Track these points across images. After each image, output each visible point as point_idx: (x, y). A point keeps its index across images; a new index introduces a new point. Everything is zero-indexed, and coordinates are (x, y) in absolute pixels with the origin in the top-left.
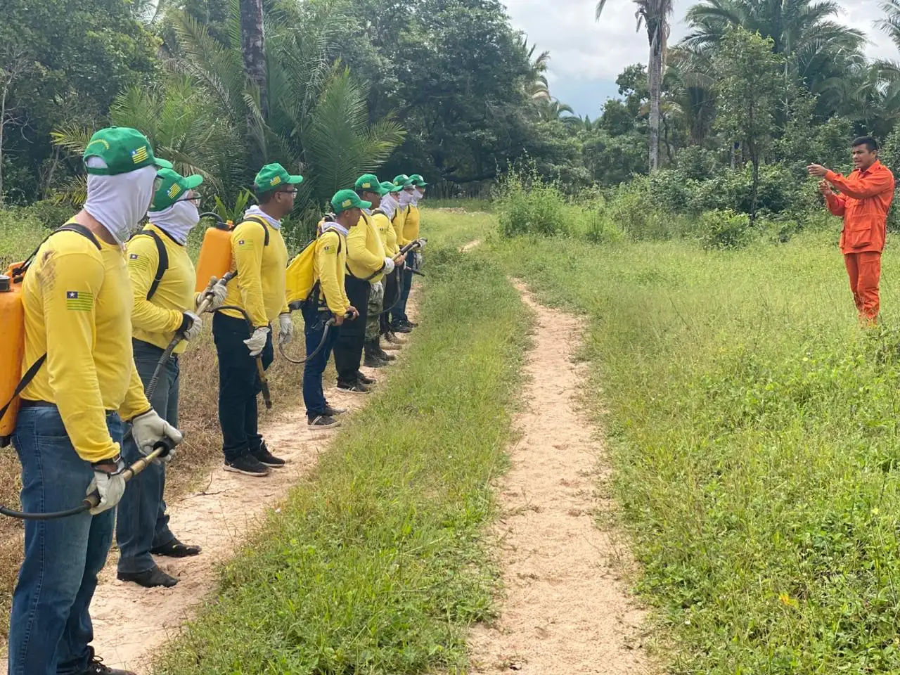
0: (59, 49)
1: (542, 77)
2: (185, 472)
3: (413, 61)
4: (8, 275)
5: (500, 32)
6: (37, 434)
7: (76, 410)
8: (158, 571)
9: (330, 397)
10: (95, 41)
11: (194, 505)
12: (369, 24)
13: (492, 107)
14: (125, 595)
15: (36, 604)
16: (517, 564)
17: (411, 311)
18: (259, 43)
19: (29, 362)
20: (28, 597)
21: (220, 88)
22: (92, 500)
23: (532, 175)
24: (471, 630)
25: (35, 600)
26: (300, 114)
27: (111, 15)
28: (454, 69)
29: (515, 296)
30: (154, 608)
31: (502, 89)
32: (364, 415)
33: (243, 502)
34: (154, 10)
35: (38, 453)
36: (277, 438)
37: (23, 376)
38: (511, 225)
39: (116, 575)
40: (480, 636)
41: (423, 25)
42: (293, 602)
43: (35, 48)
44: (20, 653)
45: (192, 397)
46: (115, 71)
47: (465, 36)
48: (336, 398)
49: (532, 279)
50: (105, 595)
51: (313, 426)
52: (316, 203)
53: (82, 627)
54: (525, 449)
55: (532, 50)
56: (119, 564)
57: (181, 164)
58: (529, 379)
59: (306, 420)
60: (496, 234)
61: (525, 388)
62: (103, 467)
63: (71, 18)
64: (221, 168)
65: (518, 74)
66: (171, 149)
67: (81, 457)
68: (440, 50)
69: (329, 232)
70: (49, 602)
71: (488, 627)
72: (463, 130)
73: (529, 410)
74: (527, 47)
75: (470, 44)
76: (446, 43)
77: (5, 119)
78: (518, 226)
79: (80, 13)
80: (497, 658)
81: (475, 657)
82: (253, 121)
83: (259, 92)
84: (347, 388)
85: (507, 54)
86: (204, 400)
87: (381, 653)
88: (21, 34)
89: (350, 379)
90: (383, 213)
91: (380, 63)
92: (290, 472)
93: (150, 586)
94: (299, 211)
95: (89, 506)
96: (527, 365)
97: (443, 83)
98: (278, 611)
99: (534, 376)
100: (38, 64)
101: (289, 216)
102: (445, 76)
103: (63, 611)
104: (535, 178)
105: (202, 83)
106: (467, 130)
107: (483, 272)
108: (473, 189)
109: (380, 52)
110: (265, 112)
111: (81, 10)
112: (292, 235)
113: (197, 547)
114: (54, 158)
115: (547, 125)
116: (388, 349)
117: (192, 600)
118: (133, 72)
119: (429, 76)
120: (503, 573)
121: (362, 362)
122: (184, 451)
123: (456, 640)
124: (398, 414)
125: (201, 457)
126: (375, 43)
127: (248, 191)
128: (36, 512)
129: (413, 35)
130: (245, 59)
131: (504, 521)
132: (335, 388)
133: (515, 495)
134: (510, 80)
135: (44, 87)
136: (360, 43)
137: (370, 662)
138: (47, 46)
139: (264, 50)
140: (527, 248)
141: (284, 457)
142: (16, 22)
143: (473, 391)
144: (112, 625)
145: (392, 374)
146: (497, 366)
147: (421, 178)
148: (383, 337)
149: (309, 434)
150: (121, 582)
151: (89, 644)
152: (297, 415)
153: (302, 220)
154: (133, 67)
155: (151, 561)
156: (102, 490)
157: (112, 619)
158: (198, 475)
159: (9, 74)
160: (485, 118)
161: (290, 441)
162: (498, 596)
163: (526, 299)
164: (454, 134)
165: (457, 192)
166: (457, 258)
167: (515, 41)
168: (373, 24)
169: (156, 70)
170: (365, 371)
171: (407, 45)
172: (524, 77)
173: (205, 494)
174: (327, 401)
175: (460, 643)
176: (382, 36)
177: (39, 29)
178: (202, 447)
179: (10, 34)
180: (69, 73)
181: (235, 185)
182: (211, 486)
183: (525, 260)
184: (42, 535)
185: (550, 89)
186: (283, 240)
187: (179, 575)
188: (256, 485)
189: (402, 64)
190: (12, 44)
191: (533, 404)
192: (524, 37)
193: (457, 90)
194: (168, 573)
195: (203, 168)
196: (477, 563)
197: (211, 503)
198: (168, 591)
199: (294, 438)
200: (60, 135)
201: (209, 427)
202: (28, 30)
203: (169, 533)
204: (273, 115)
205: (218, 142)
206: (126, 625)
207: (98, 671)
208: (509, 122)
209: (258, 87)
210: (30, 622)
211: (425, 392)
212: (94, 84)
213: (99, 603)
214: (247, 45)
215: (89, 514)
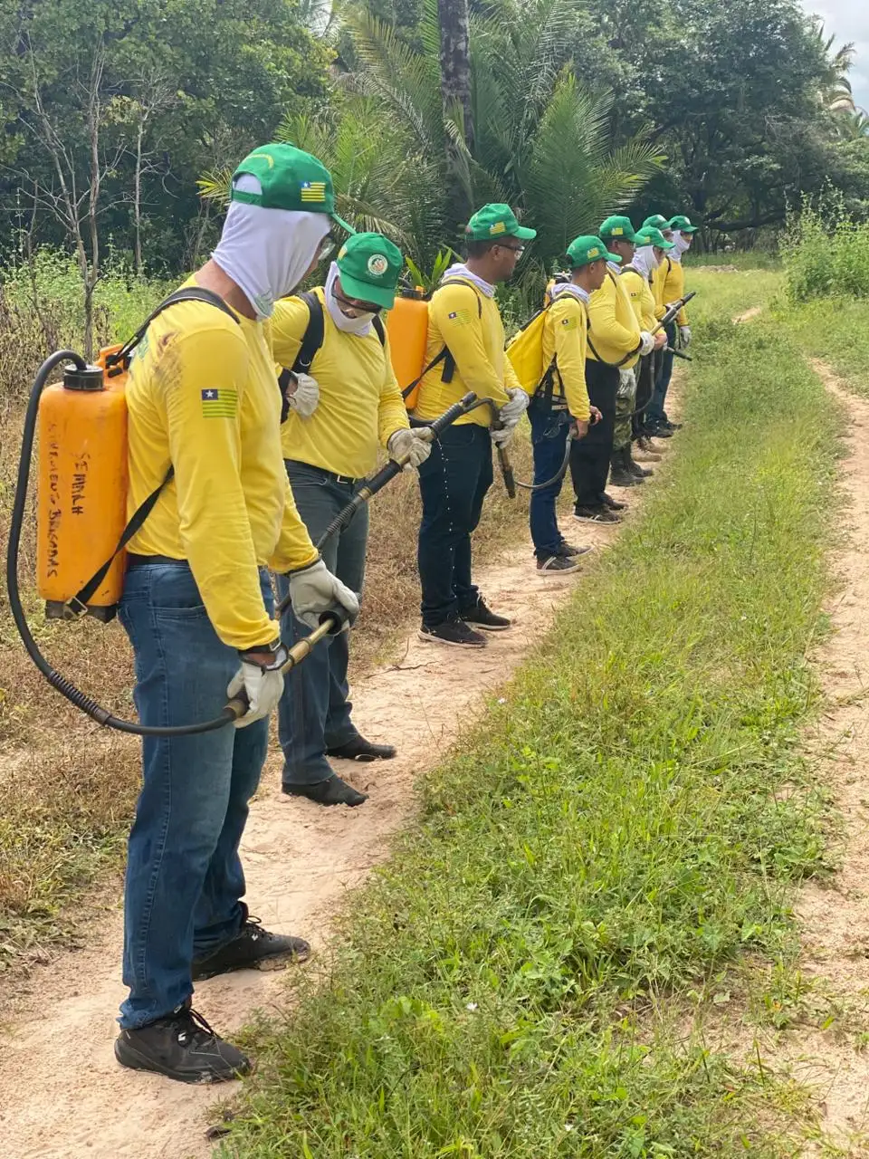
0: (207, 72)
1: (843, 79)
2: (371, 636)
3: (665, 65)
4: (100, 365)
5: (787, 19)
6: (154, 605)
7: (217, 569)
8: (337, 782)
9: (566, 529)
10: (250, 58)
11: (385, 684)
12: (606, 19)
13: (775, 125)
14: (292, 817)
15: (161, 852)
16: (857, 785)
17: (671, 406)
18: (462, 46)
19: (137, 499)
20: (149, 843)
21: (412, 112)
22: (236, 707)
23: (836, 213)
24: (799, 892)
25: (161, 847)
26: (516, 141)
27: (271, 23)
28: (721, 74)
29: (815, 382)
30: (331, 837)
31: (787, 98)
32: (615, 556)
33: (452, 680)
34: (327, 18)
35: (157, 633)
36: (495, 588)
37: (129, 519)
38: (805, 285)
39: (281, 786)
40: (810, 902)
41: (680, 15)
42: (530, 848)
43: (177, 71)
44: (141, 923)
45: (379, 531)
46: (277, 98)
47: (737, 27)
48: (575, 530)
49: (838, 359)
50: (266, 817)
51: (544, 571)
52: (539, 262)
53: (229, 877)
54: (851, 605)
55: (830, 42)
56: (284, 771)
57: (361, 216)
58: (847, 501)
59: (534, 562)
60: (785, 300)
61: (842, 514)
62: (256, 657)
63: (221, 28)
64: (413, 220)
65: (810, 76)
66: (348, 197)
67: (224, 641)
68: (702, 49)
69: (564, 298)
70: (181, 849)
71: (823, 886)
72: (733, 157)
73: (852, 546)
74: (823, 38)
75: (744, 38)
76: (713, 38)
77: (142, 167)
78: (816, 285)
79: (232, 21)
80: (842, 939)
81: (808, 937)
82: (455, 154)
83: (462, 113)
84: (589, 516)
85: (794, 48)
86: (396, 535)
87: (666, 931)
88: (160, 54)
89: (593, 504)
90: (635, 271)
91: (621, 71)
92: (515, 638)
93: (327, 803)
94: (517, 274)
95: (233, 716)
96: (842, 481)
97: (708, 94)
98: (509, 860)
99: (854, 496)
100: (181, 93)
101: (503, 283)
102: (709, 85)
103: (200, 863)
104: (842, 217)
105: (388, 105)
106: (738, 158)
107: (769, 351)
108: (746, 239)
109: (621, 56)
110: (470, 141)
111: (233, 18)
112: (507, 307)
113: (392, 747)
114: (203, 215)
115: (850, 145)
116: (641, 460)
117: (384, 828)
118: (299, 98)
119: (688, 85)
120: (838, 800)
121: (608, 480)
122: (370, 607)
123: (778, 909)
124: (662, 554)
125: (394, 615)
126: (614, 45)
127: (450, 249)
128: (156, 725)
129: (665, 31)
130: (444, 68)
131: (830, 715)
132: (572, 516)
133: (843, 675)
134: (799, 85)
135: (189, 122)
136: (594, 46)
137: (651, 946)
138: (192, 68)
139: (468, 55)
140: (828, 315)
141: (507, 616)
142: (152, 38)
143: (771, 520)
144: (275, 861)
145: (651, 497)
146: (801, 483)
147: (687, 220)
148: (635, 443)
149: (539, 582)
150: (287, 797)
151: (240, 899)
152: (522, 554)
153: (521, 287)
154: (299, 91)
155: (327, 768)
156: (252, 691)
157: (276, 853)
158: (389, 641)
159: (145, 108)
160: (763, 140)
161: (514, 592)
162: (836, 836)
163: (832, 387)
164: (721, 164)
165: (723, 244)
166: (731, 333)
167: (807, 30)
168: (612, 18)
169: (330, 94)
170: (612, 491)
171: (656, 44)
172: (819, 79)
173: (399, 669)
174: (562, 535)
175: (783, 913)
176: (623, 34)
177: (180, 45)
178: (394, 601)
179: (145, 54)
180: (220, 103)
181: (432, 242)
182: (408, 657)
183: (826, 333)
184: (166, 753)
185: (853, 97)
186: (497, 314)
187: (366, 788)
188: (469, 656)
189: (650, 71)
190: (148, 67)
191: (857, 537)
192: (819, 23)
193: (725, 104)
194: (351, 784)
195: (389, 221)
196: (796, 782)
197: (409, 682)
198: (352, 811)
199: (517, 588)
200: (209, 184)
201: (403, 572)
202: (167, 48)
203: (352, 728)
204: (482, 145)
205: (410, 186)
206: (294, 863)
207: (255, 938)
208: (797, 144)
209: (461, 107)
210: (154, 878)
211: (699, 523)
212: (250, 117)
213: (259, 828)
214: (445, 48)
215: (233, 726)
